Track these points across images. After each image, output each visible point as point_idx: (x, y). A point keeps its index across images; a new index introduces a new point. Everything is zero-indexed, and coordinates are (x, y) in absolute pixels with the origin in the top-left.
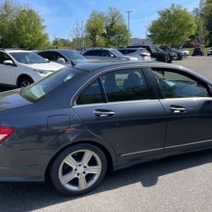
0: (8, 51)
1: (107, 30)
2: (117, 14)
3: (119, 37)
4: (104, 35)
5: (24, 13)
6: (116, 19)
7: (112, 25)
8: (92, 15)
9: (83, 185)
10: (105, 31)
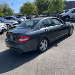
1: (3, 10)
2: (6, 4)
3: (9, 13)
7: (5, 8)
10: (3, 11)
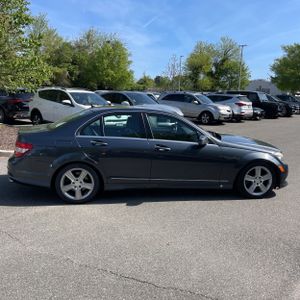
0: (69, 91)
1: (216, 68)
2: (232, 46)
3: (232, 78)
4: (210, 74)
5: (109, 45)
6: (230, 53)
7: (223, 61)
8: (197, 47)
9: (79, 196)
10: (214, 69)
